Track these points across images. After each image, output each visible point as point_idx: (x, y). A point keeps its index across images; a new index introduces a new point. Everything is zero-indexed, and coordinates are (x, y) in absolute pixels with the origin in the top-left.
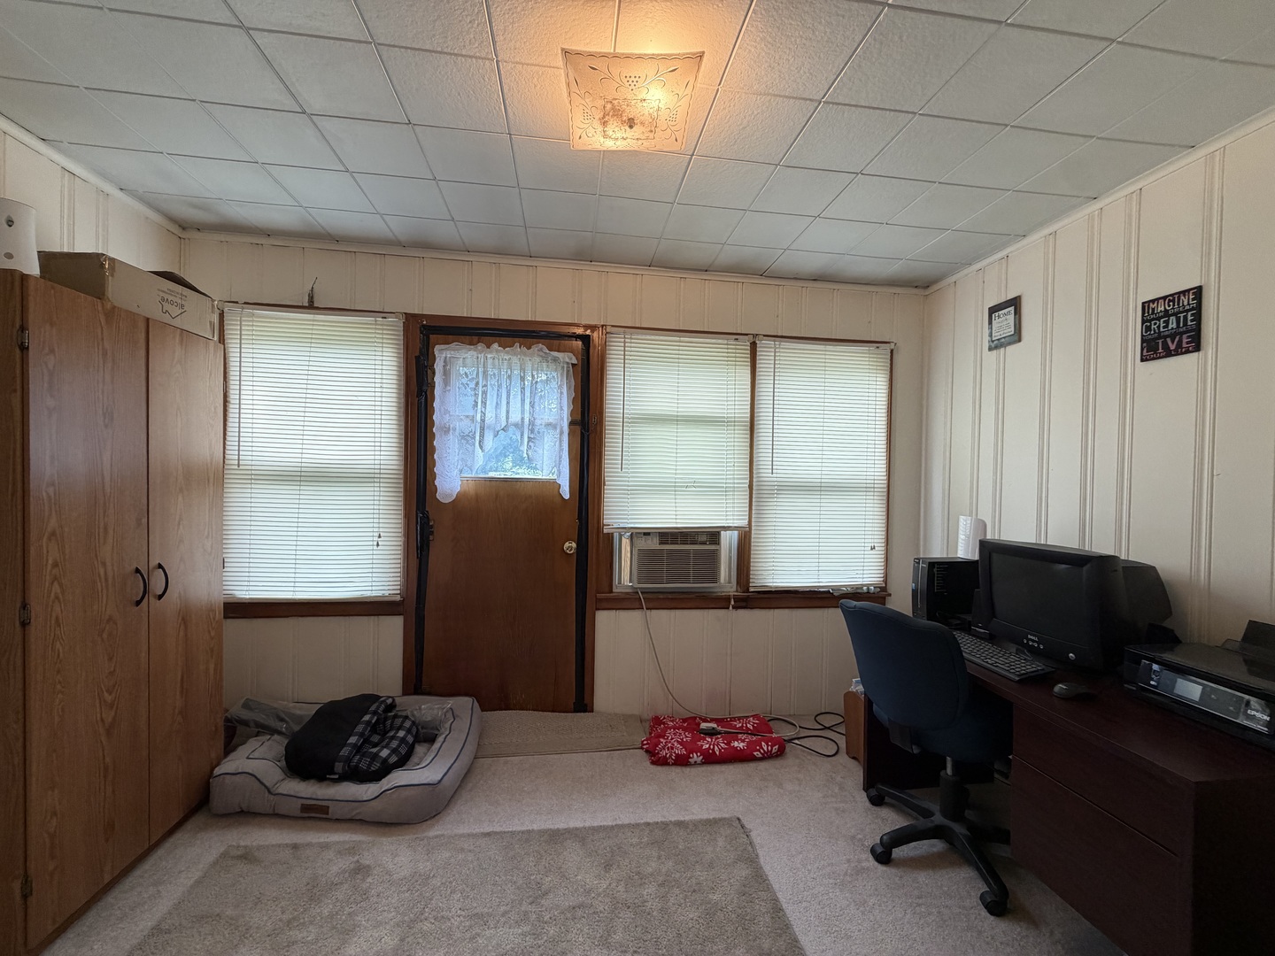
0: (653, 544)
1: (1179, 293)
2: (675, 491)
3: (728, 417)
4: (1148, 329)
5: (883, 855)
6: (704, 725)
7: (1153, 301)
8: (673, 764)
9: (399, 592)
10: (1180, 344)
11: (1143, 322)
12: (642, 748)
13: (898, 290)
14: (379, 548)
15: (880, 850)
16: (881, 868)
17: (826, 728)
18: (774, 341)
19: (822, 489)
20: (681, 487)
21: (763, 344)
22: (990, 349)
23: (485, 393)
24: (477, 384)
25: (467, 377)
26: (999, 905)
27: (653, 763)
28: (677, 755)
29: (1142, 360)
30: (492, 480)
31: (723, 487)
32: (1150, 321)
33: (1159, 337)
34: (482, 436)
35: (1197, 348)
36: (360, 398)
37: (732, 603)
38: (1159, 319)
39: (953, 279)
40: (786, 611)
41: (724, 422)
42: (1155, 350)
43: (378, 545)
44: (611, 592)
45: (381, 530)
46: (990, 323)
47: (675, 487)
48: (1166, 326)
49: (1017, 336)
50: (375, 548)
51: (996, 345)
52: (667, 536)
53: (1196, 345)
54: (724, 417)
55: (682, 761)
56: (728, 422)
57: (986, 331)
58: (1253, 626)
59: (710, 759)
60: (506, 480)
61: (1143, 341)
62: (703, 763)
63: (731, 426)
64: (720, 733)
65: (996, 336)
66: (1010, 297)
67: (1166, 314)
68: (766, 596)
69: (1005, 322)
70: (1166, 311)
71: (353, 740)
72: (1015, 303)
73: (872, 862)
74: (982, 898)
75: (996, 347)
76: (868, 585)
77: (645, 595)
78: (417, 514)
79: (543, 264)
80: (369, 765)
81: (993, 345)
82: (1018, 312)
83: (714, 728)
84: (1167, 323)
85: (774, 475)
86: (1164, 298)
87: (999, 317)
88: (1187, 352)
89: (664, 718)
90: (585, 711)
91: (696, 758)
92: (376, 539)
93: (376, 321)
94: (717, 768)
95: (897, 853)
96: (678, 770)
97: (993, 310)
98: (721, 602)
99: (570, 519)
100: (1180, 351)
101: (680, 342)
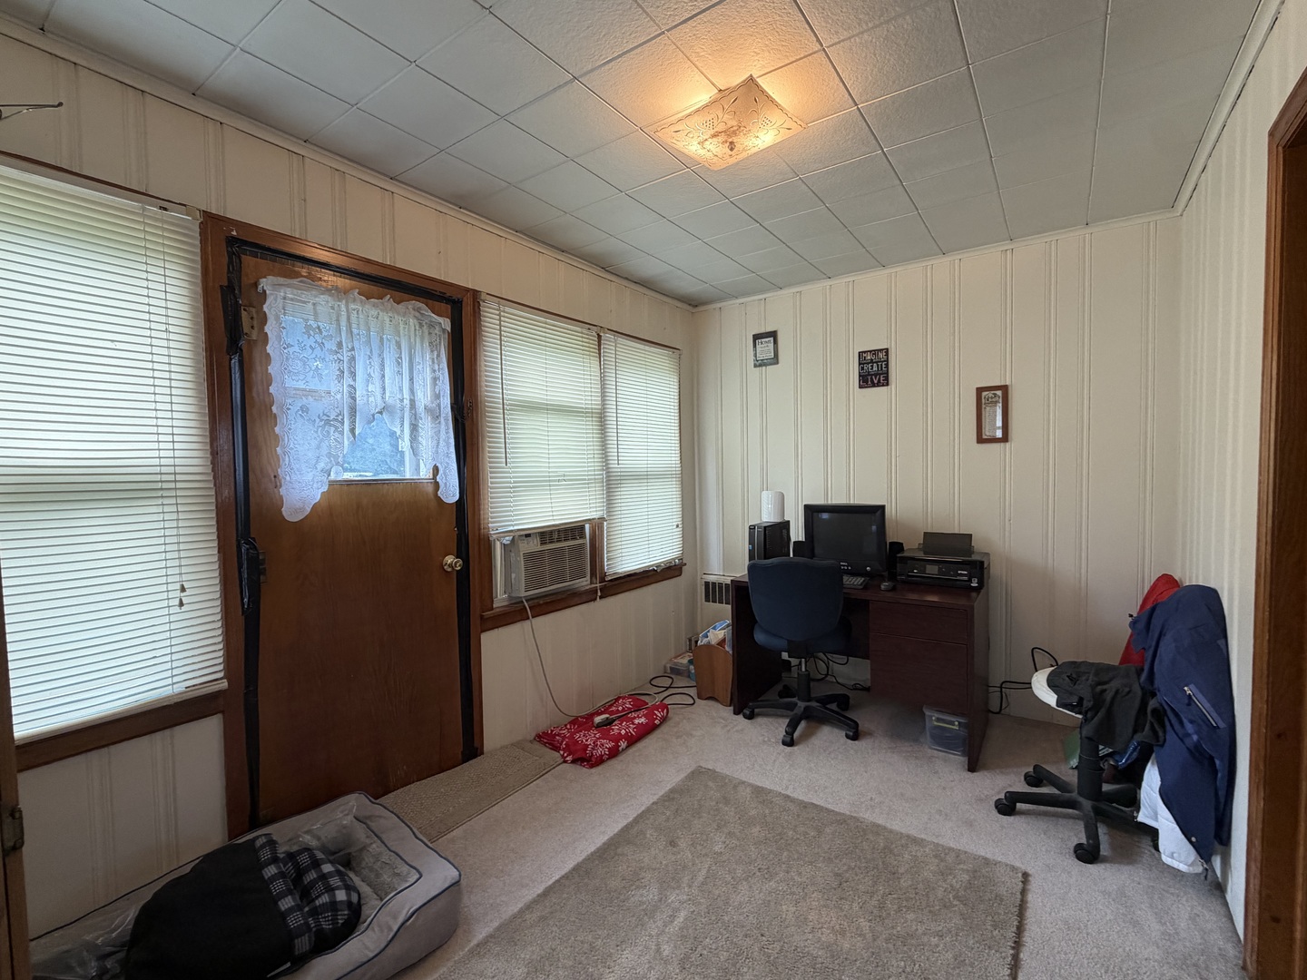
0: (534, 546)
1: (878, 350)
2: (550, 486)
3: (586, 408)
4: (863, 369)
5: (789, 742)
6: (598, 719)
7: (865, 352)
8: (608, 759)
9: (221, 675)
10: (879, 381)
11: (860, 364)
12: (565, 762)
13: (679, 304)
14: (184, 609)
15: (788, 739)
16: (795, 748)
17: (668, 688)
18: (614, 336)
19: (649, 477)
20: (555, 481)
21: (607, 336)
22: (755, 366)
23: (353, 359)
24: (340, 345)
25: (321, 332)
26: (855, 735)
27: (592, 766)
28: (609, 749)
29: (860, 387)
30: (349, 483)
31: (585, 480)
32: (863, 364)
33: (869, 375)
34: (353, 422)
35: (887, 385)
36: (119, 346)
37: (599, 594)
38: (868, 364)
39: (718, 305)
40: (627, 594)
41: (583, 412)
42: (867, 383)
43: (181, 604)
44: (492, 609)
45: (185, 577)
46: (755, 346)
47: (550, 481)
48: (872, 369)
49: (775, 360)
50: (177, 609)
51: (760, 364)
52: (546, 535)
53: (886, 383)
54: (583, 408)
55: (614, 753)
56: (586, 413)
57: (752, 353)
58: (928, 536)
59: (633, 741)
60: (368, 483)
61: (860, 376)
62: (629, 746)
63: (588, 417)
64: (614, 720)
65: (760, 357)
66: (770, 329)
67: (872, 361)
68: (616, 582)
69: (766, 348)
70: (872, 360)
71: (287, 903)
72: (773, 335)
73: (788, 749)
74: (847, 737)
75: (760, 365)
76: (674, 559)
77: (530, 603)
78: (239, 547)
79: (402, 192)
80: (334, 920)
81: (758, 363)
82: (775, 342)
83: (607, 718)
84: (872, 366)
85: (620, 466)
86: (870, 351)
87: (762, 343)
88: (883, 385)
89: (552, 731)
90: (475, 756)
91: (623, 744)
92: (178, 594)
93: (144, 209)
94: (640, 745)
95: (796, 735)
96: (613, 762)
97: (756, 337)
98: (590, 596)
99: (448, 526)
100: (879, 384)
101: (546, 323)
